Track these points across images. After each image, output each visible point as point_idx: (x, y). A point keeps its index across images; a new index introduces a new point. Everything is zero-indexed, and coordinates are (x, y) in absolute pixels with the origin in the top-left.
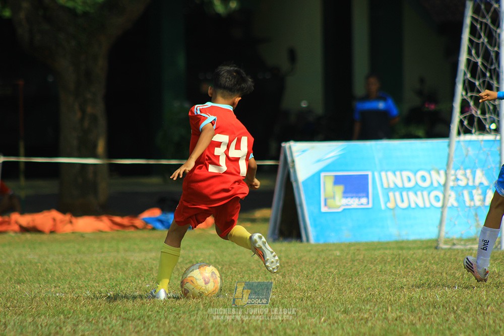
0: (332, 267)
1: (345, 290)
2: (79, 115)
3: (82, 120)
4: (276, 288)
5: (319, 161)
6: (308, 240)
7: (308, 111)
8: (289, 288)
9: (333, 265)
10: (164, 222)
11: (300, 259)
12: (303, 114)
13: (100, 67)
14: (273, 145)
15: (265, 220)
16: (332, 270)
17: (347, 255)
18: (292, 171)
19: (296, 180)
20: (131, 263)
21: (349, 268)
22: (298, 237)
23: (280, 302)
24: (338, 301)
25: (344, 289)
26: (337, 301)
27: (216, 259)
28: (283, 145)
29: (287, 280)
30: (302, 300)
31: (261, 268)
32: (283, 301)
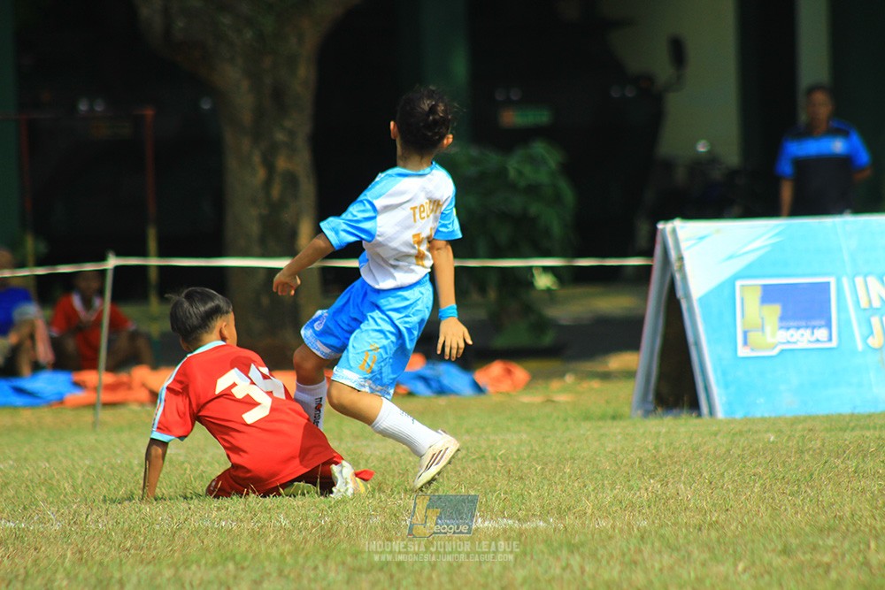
0: (760, 464)
1: (786, 510)
2: (261, 174)
3: (268, 184)
4: (649, 507)
5: (731, 257)
6: (712, 412)
7: (711, 160)
8: (674, 508)
9: (761, 459)
10: (431, 379)
11: (697, 450)
12: (700, 166)
13: (302, 79)
14: (643, 228)
15: (629, 374)
16: (761, 470)
17: (788, 440)
18: (678, 277)
19: (688, 296)
20: (367, 461)
21: (793, 466)
22: (694, 405)
23: (656, 533)
24: (770, 530)
25: (783, 508)
26: (768, 531)
27: (532, 451)
28: (660, 226)
29: (671, 490)
30: (700, 529)
31: (620, 468)
32: (663, 531)
